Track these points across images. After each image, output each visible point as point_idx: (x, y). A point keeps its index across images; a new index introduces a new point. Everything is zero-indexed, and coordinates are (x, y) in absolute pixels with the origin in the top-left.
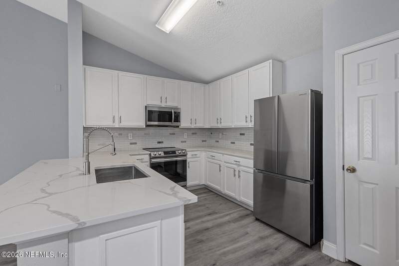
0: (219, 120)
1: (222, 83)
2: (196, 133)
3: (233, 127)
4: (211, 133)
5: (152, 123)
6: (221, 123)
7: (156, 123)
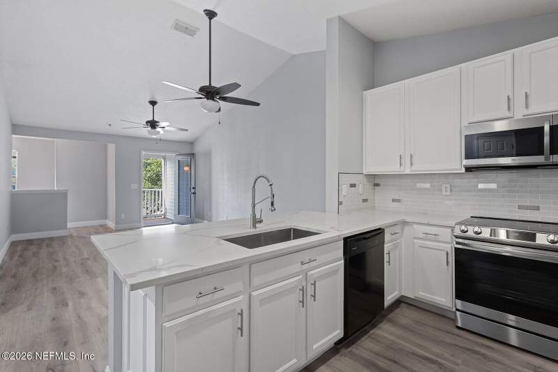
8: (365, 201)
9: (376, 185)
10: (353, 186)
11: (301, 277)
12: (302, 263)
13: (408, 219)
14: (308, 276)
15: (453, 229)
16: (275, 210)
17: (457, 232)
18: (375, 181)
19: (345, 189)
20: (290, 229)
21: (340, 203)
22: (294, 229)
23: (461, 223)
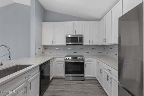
0: (105, 40)
1: (106, 16)
2: (94, 48)
3: (113, 44)
4: (105, 48)
5: (68, 43)
6: (106, 42)
7: (70, 43)
8: (43, 53)
9: (46, 48)
10: (39, 49)
11: (25, 83)
12: (26, 78)
13: (55, 57)
14: (28, 82)
15: (64, 58)
16: (11, 59)
17: (65, 59)
18: (46, 47)
19: (37, 50)
20: (17, 66)
21: (36, 54)
22: (19, 65)
23: (65, 57)
